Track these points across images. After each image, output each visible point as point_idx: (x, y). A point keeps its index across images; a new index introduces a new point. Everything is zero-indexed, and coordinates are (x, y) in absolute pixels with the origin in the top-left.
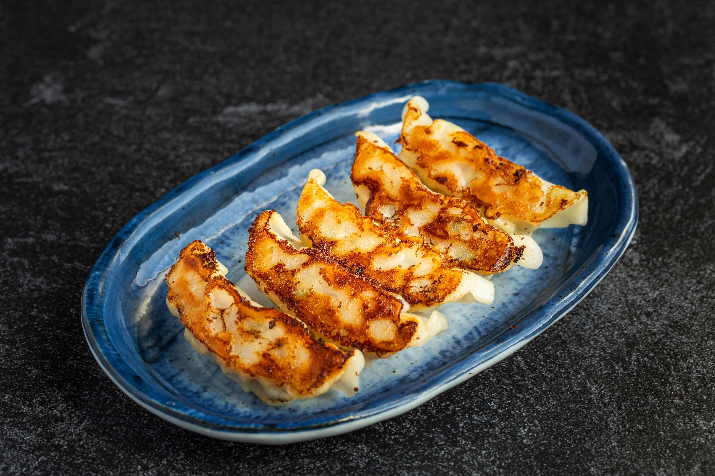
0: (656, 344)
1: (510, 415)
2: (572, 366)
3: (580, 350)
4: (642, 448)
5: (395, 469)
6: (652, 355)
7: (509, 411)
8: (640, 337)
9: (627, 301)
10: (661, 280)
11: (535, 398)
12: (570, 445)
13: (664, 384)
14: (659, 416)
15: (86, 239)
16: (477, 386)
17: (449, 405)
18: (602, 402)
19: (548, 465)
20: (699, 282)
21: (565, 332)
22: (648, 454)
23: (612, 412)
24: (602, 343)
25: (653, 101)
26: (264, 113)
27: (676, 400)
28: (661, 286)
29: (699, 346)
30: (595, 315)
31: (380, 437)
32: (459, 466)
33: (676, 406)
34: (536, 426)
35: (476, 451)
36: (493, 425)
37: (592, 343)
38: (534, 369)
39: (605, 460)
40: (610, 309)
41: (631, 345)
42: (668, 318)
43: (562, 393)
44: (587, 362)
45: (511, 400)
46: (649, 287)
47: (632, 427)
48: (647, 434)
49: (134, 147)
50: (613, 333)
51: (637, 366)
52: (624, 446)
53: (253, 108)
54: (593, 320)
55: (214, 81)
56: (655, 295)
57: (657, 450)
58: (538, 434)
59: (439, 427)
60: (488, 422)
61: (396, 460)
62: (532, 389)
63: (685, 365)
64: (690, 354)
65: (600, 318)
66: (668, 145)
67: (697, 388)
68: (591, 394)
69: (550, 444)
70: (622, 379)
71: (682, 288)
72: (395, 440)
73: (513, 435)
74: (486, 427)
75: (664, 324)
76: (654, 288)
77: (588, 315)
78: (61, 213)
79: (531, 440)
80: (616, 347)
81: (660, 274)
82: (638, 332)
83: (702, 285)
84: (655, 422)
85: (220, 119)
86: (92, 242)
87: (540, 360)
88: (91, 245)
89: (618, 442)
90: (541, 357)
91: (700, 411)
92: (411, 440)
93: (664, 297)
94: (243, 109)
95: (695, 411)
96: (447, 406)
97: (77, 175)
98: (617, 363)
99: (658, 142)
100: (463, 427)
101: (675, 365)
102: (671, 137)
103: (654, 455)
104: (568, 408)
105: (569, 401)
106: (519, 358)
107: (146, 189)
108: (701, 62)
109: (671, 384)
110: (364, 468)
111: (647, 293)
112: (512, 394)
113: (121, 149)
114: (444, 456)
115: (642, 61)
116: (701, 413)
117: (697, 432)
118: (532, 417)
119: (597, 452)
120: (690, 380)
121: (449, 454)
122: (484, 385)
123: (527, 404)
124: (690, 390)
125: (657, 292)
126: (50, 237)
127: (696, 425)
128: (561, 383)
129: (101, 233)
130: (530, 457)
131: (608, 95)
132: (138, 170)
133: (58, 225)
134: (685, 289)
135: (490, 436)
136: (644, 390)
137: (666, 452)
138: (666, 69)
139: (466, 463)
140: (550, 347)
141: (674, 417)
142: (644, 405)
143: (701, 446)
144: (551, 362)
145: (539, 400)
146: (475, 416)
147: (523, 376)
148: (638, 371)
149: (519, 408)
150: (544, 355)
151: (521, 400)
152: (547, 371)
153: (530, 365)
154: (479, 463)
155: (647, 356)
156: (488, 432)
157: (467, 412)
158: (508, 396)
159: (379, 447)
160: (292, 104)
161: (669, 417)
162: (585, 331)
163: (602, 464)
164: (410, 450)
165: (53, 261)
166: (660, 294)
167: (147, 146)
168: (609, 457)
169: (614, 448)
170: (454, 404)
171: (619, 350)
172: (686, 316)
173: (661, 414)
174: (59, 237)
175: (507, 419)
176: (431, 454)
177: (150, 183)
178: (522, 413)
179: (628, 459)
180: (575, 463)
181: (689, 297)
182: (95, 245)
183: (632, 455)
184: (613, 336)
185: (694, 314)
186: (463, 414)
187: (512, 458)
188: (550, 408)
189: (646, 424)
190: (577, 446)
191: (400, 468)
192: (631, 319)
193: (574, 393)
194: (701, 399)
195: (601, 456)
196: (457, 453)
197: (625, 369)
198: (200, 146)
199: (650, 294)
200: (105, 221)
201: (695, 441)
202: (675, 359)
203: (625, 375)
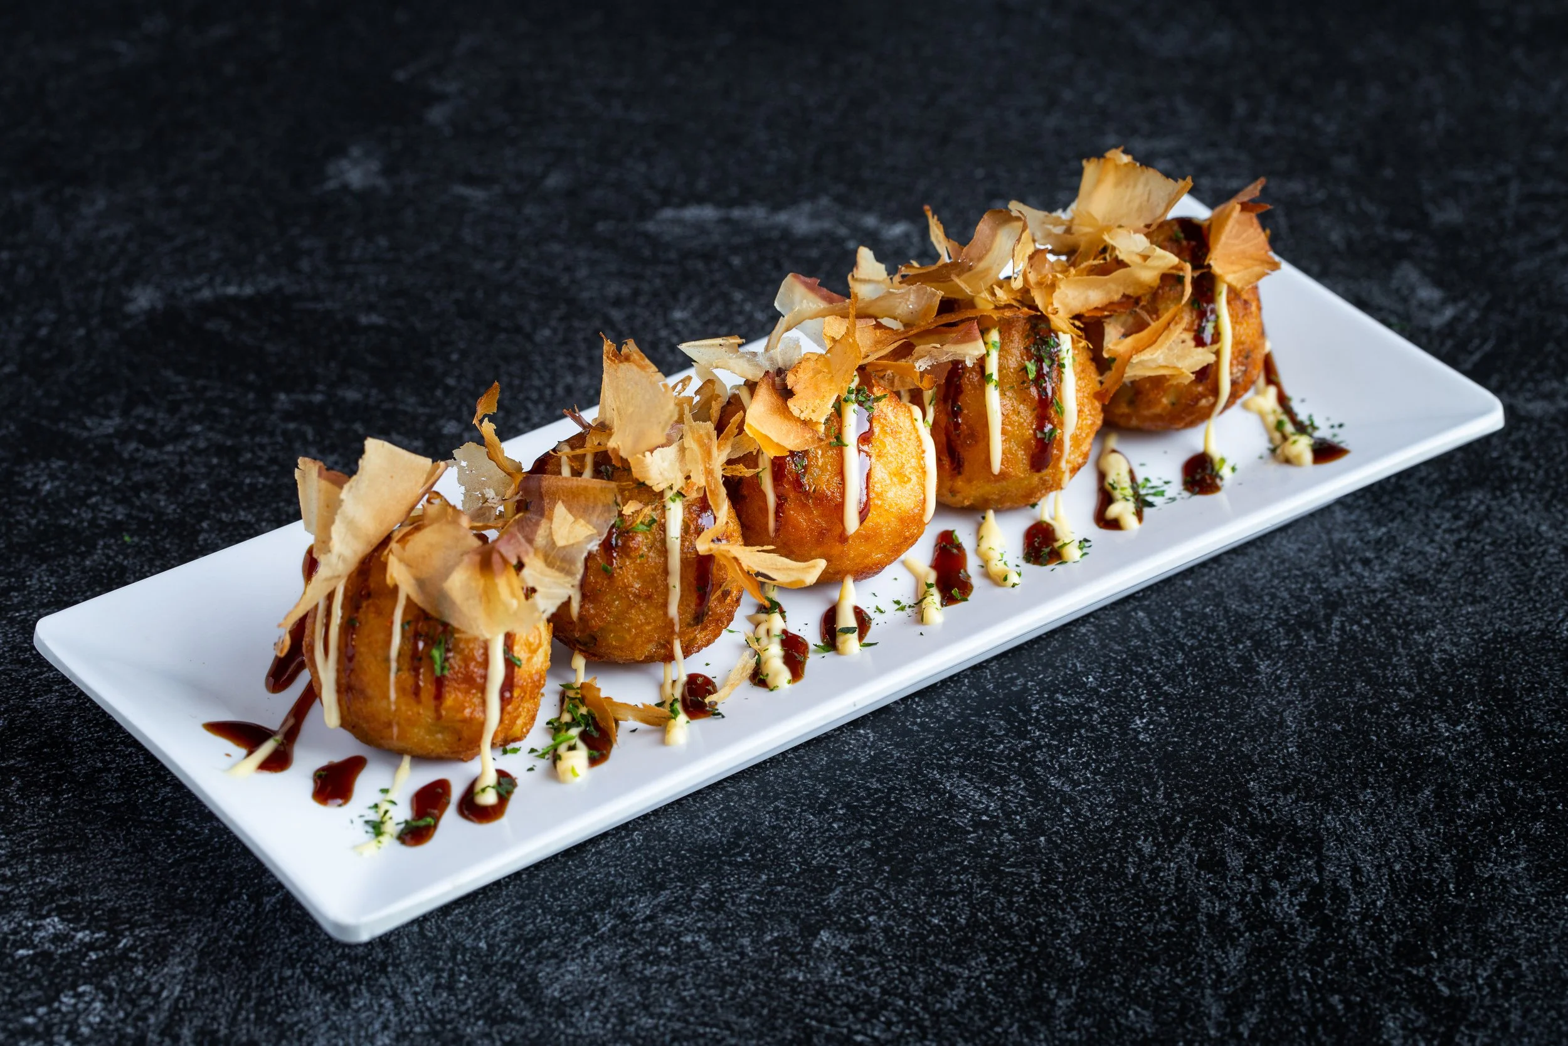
0: (1376, 606)
1: (1119, 697)
2: (1230, 631)
3: (1245, 609)
4: (1338, 758)
5: (919, 769)
6: (1366, 621)
7: (1118, 691)
8: (1349, 595)
9: (1331, 541)
10: (1391, 511)
11: (1163, 674)
12: (1217, 746)
13: (1383, 667)
14: (1371, 713)
15: (412, 400)
16: (1067, 651)
17: (1017, 678)
18: (1277, 687)
19: (1177, 775)
20: (1456, 517)
21: (1221, 579)
22: (1348, 768)
23: (1293, 702)
24: (1284, 599)
25: (1402, 236)
26: (726, 221)
27: (1402, 691)
28: (1392, 520)
29: (1447, 612)
30: (1275, 558)
31: (898, 719)
32: (1028, 768)
33: (1401, 700)
34: (1162, 716)
35: (1057, 747)
36: (1089, 711)
37: (1267, 599)
38: (1165, 632)
39: (1273, 772)
40: (1300, 550)
41: (1333, 604)
42: (1399, 569)
43: (1210, 670)
44: (1257, 626)
45: (1123, 675)
46: (1369, 521)
47: (1325, 727)
48: (1348, 737)
49: (499, 265)
50: (1304, 585)
51: (1341, 636)
52: (1308, 753)
53: (708, 213)
54: (1271, 564)
55: (642, 168)
56: (1380, 534)
57: (1364, 763)
58: (1164, 728)
59: (997, 709)
60: (1081, 705)
61: (922, 754)
62: (1159, 661)
63: (1422, 641)
64: (1431, 624)
65: (1283, 562)
66: (1421, 305)
67: (1438, 676)
68: (1259, 673)
69: (1184, 742)
70: (1313, 655)
71: (1426, 525)
72: (920, 725)
73: (1121, 727)
74: (1077, 713)
75: (1390, 578)
76: (1378, 523)
77: (1262, 558)
78: (371, 359)
79: (1153, 735)
80: (1307, 607)
81: (1390, 502)
82: (1346, 587)
83: (1461, 523)
84: (1363, 720)
85: (650, 227)
86: (424, 404)
87: (1176, 619)
88: (421, 410)
89: (1298, 747)
90: (1177, 614)
91: (1440, 709)
92: (950, 725)
93: (1394, 537)
94: (691, 213)
95: (1433, 709)
96: (1012, 680)
97: (401, 302)
98: (1307, 630)
99: (1405, 300)
100: (1037, 711)
101: (1405, 641)
102: (1427, 293)
103: (1357, 768)
104: (1218, 693)
105: (1221, 682)
106: (1141, 614)
107: (518, 329)
108: (1490, 178)
109: (1395, 667)
110: (866, 764)
111: (1366, 530)
112: (1124, 666)
113: (478, 266)
114: (1002, 752)
115: (1388, 173)
116: (1442, 711)
117: (1434, 738)
118: (1156, 702)
119: (1262, 760)
120: (1428, 662)
121: (1011, 749)
122: (1079, 651)
123: (1150, 683)
124: (1427, 676)
125: (1384, 530)
126: (352, 395)
127: (1432, 730)
128: (1208, 655)
129: (439, 393)
130: (1148, 761)
131: (1324, 222)
132: (505, 299)
133: (365, 377)
134: (1432, 526)
135: (1083, 726)
136: (1351, 673)
137: (1378, 766)
138: (1427, 187)
139: (1039, 764)
140: (1194, 601)
141: (1397, 715)
142: (1347, 694)
143: (1439, 760)
144: (1194, 623)
145: (1169, 678)
146: (1059, 696)
147: (1145, 641)
148: (1341, 645)
149: (1136, 688)
150: (1183, 612)
151: (1139, 676)
152: (1186, 635)
153: (1158, 626)
154: (1061, 765)
155: (1359, 623)
156: (1079, 720)
157: (1047, 690)
158: (1118, 670)
159: (895, 733)
160: (777, 208)
161: (1387, 715)
162: (1256, 580)
163: (1269, 777)
164: (945, 741)
165: (356, 432)
166: (1389, 532)
167: (523, 263)
168: (1282, 768)
169: (1291, 755)
170: (1025, 676)
171: (1311, 612)
172: (1429, 567)
173: (1375, 709)
174: (367, 396)
175: (1113, 703)
176: (982, 748)
177: (524, 321)
178: (1139, 696)
179: (1314, 773)
180: (1223, 774)
181: (1437, 538)
182: (427, 410)
183: (1321, 767)
184: (1302, 590)
185: (1444, 564)
186: (1040, 693)
187: (1117, 761)
188: (1186, 691)
189: (1348, 723)
190: (1230, 748)
191: (927, 766)
192: (1335, 566)
193: (1230, 670)
194: (1445, 692)
195: (1268, 765)
196: (1027, 749)
197: (1319, 640)
198: (613, 267)
199: (1371, 532)
200: (446, 374)
201: (1429, 751)
202: (1406, 630)
203: (1319, 649)
